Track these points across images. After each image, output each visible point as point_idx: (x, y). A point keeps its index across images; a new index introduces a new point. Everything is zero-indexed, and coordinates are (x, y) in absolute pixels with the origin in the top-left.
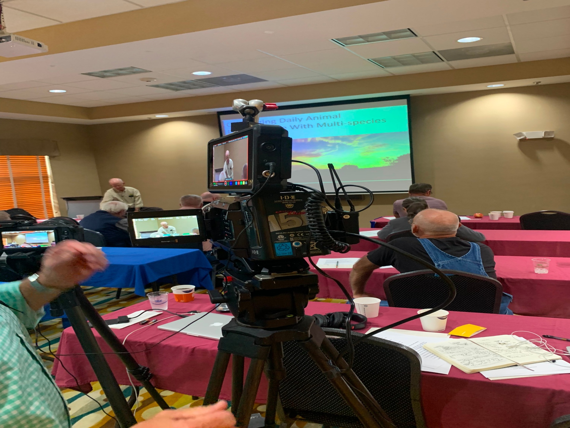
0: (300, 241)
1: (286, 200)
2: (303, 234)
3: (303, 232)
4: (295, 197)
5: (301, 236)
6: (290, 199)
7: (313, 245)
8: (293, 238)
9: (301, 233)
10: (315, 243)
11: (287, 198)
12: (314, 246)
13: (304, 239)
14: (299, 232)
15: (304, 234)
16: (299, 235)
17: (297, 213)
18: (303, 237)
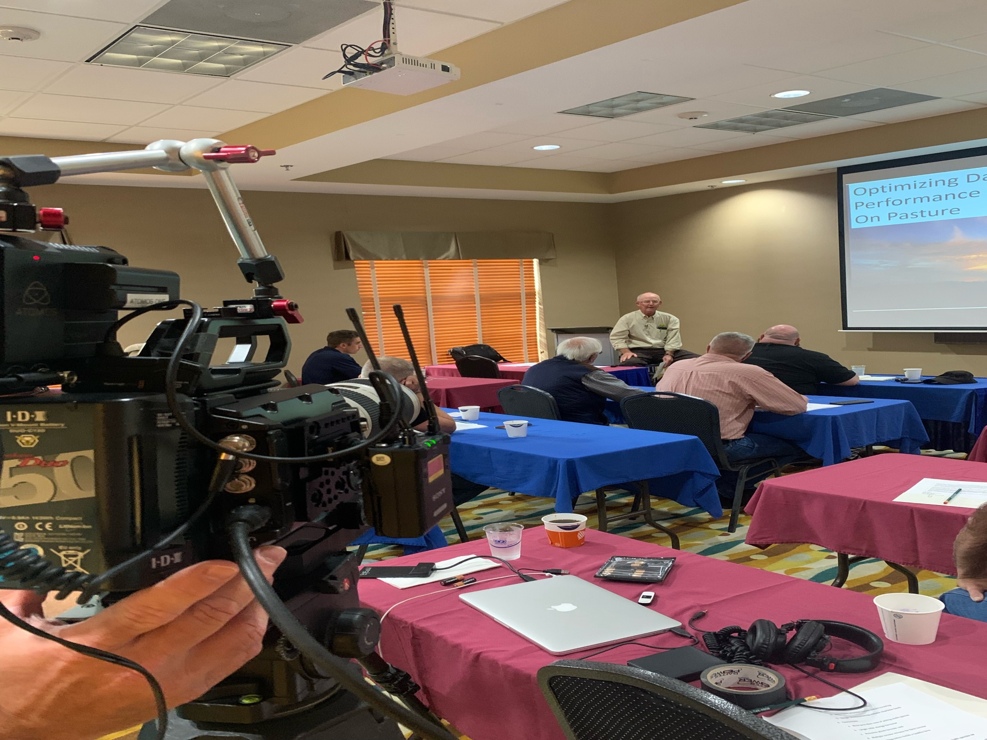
0: (39, 544)
1: (21, 425)
2: (52, 526)
3: (51, 518)
4: (47, 416)
5: (45, 530)
6: (32, 420)
7: (74, 559)
8: (22, 534)
9: (45, 522)
10: (81, 555)
11: (24, 416)
12: (76, 562)
13: (51, 540)
14: (42, 518)
15: (55, 524)
16: (40, 526)
17: (44, 463)
18: (50, 534)
